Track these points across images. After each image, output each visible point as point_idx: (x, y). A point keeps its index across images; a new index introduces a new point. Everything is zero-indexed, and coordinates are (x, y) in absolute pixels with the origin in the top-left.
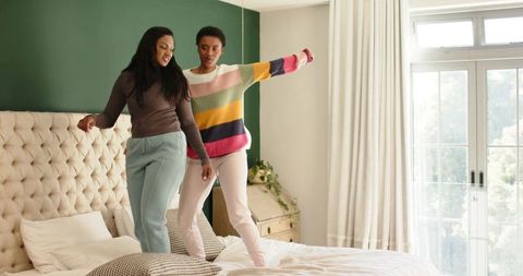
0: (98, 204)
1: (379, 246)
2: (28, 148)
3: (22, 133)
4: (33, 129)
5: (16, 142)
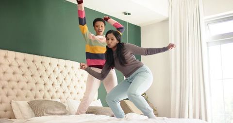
1: (194, 117)
2: (21, 67)
3: (18, 61)
4: (24, 60)
5: (15, 64)
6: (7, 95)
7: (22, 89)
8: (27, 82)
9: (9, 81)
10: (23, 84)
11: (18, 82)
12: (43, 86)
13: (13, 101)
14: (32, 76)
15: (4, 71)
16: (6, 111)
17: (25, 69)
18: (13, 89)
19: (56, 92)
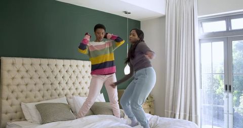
0: (62, 95)
1: (185, 118)
2: (29, 72)
3: (26, 66)
4: (31, 65)
5: (23, 70)
6: (17, 98)
7: (31, 91)
8: (35, 84)
9: (18, 85)
10: (31, 86)
11: (27, 85)
12: (50, 86)
13: (22, 103)
14: (39, 78)
15: (13, 76)
16: (16, 112)
17: (32, 73)
18: (22, 92)
19: (63, 89)
